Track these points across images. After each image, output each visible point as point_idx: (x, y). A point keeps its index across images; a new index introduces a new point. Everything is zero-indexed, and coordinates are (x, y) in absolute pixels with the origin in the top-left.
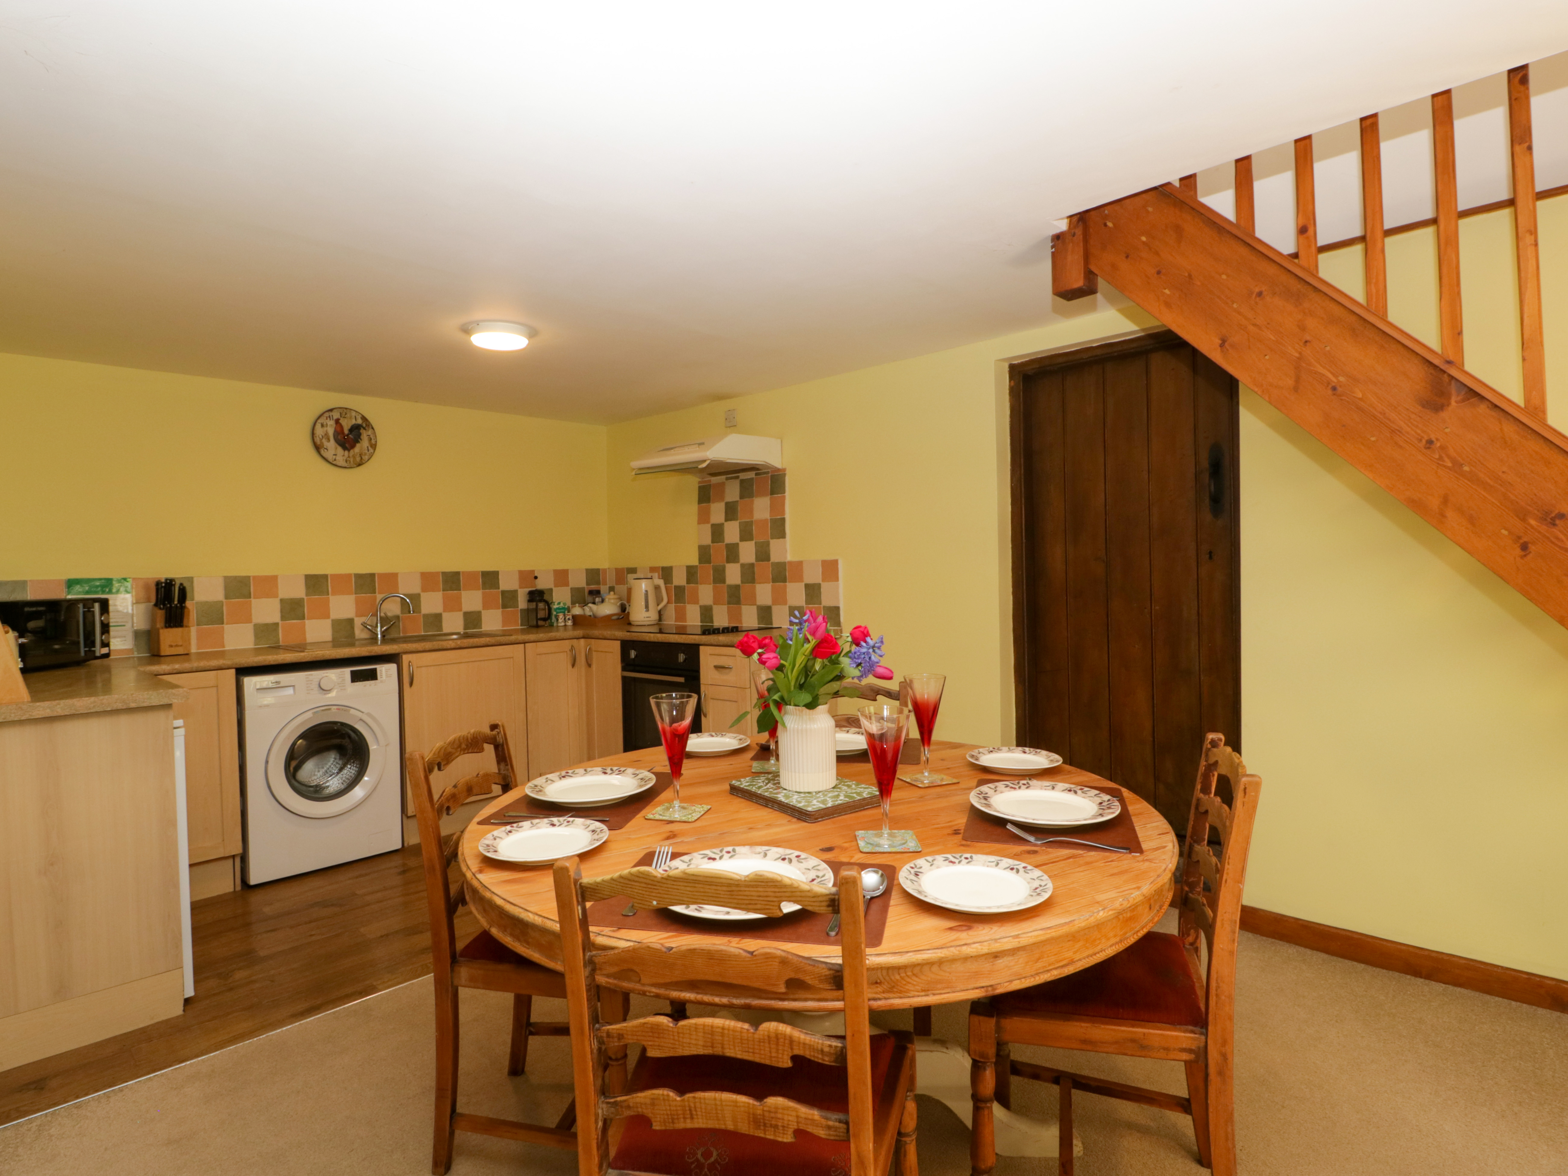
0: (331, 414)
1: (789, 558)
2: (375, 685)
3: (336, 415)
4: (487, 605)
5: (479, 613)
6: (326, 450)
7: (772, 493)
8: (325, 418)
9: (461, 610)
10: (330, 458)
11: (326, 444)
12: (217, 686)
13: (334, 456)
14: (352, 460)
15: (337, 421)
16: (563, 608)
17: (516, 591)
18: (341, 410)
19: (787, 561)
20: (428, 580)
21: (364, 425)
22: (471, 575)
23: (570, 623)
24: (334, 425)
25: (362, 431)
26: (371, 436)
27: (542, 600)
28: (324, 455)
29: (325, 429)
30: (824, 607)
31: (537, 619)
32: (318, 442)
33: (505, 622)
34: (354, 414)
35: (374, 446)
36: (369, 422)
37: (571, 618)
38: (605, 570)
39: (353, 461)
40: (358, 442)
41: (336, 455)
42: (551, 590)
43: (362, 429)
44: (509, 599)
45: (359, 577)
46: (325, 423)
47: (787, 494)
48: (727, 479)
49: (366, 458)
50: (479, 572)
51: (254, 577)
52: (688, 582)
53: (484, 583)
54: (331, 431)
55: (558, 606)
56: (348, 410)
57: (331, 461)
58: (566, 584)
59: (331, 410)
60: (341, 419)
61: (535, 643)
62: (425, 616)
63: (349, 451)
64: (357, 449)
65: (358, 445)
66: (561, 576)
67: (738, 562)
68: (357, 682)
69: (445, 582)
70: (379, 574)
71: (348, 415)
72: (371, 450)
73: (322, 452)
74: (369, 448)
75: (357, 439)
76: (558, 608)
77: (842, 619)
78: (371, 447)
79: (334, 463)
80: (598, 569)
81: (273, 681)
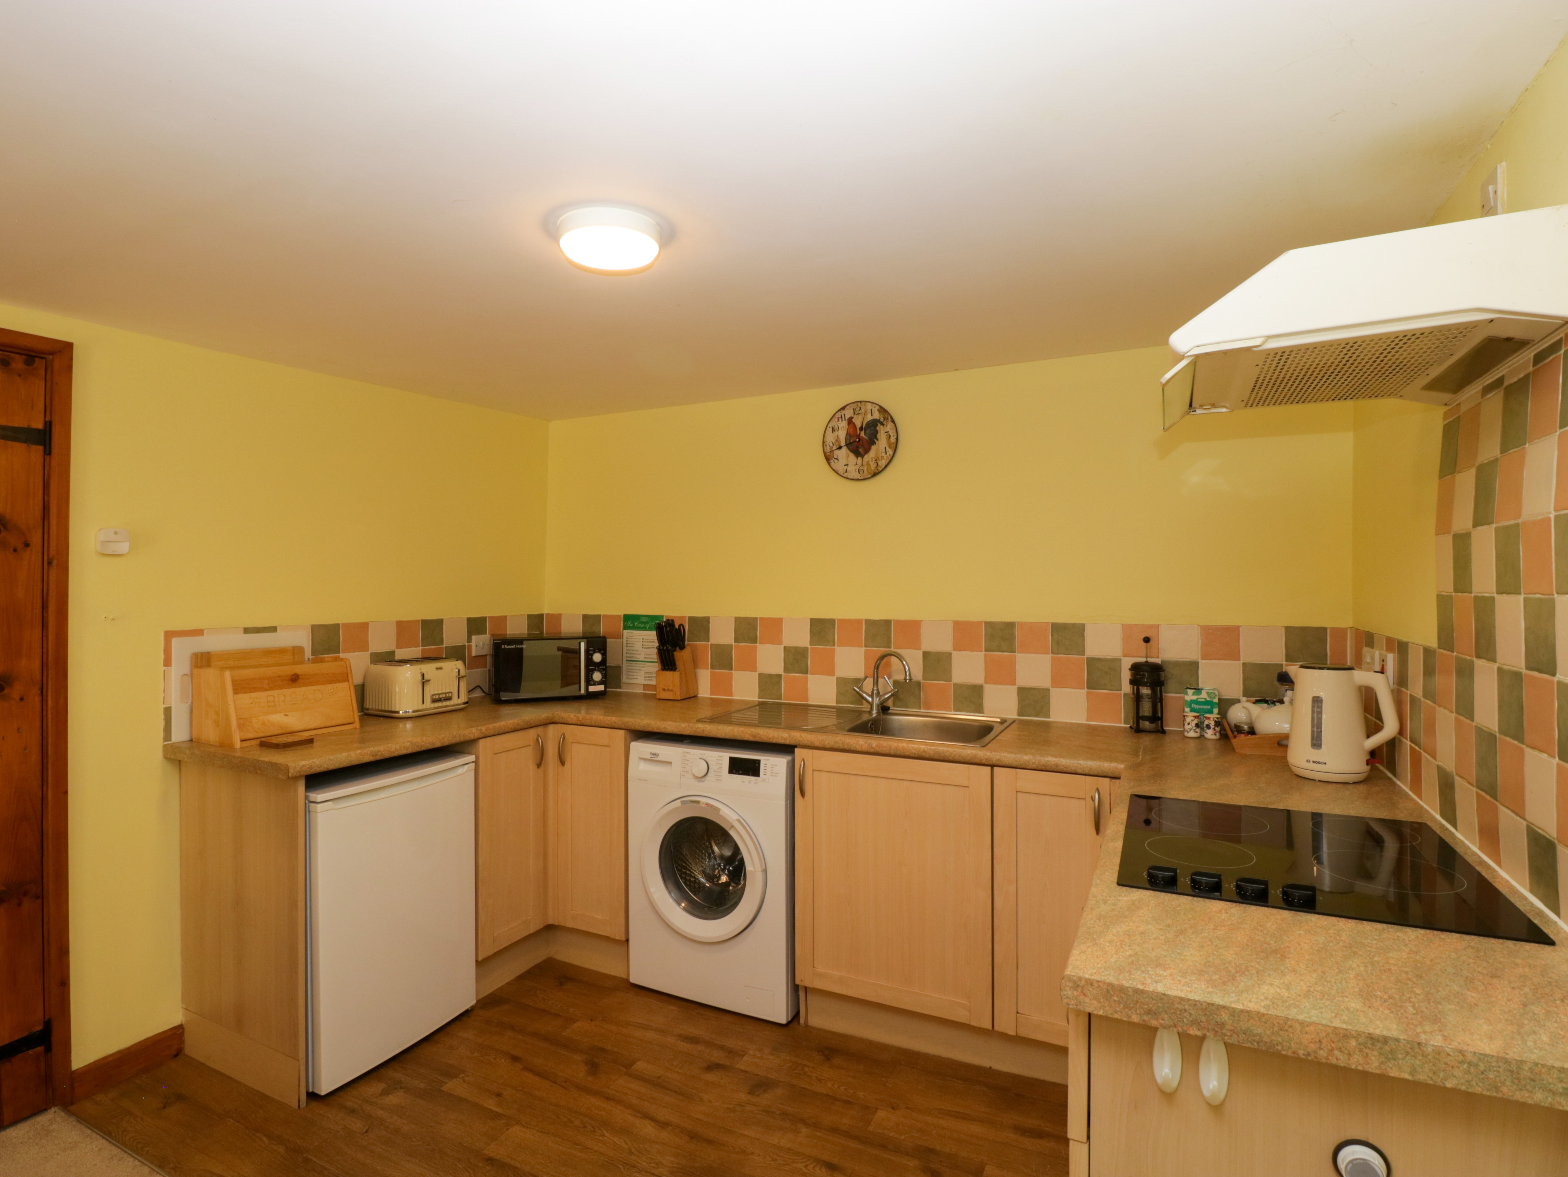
0: (843, 412)
2: (756, 783)
3: (848, 413)
4: (1058, 680)
5: (1047, 691)
6: (836, 461)
8: (837, 420)
9: (1013, 683)
10: (841, 469)
11: (837, 453)
13: (846, 467)
14: (865, 468)
15: (850, 421)
16: (1206, 703)
17: (1117, 661)
18: (855, 406)
20: (963, 631)
21: (882, 420)
22: (1033, 628)
23: (1210, 734)
24: (847, 427)
25: (880, 428)
26: (890, 433)
27: (1160, 684)
28: (834, 467)
29: (836, 433)
32: (828, 453)
33: (1091, 712)
34: (869, 406)
35: (895, 447)
36: (889, 414)
37: (1212, 726)
38: (1340, 633)
39: (868, 470)
40: (874, 443)
41: (847, 465)
42: (1191, 666)
43: (879, 424)
44: (1102, 671)
45: (871, 623)
46: (836, 427)
48: (1484, 392)
49: (883, 463)
50: (1048, 623)
51: (761, 619)
52: (1426, 691)
53: (1056, 643)
54: (842, 435)
55: (1194, 698)
56: (863, 403)
57: (842, 474)
58: (1234, 655)
59: (843, 408)
60: (855, 416)
62: (957, 686)
63: (862, 457)
64: (872, 454)
65: (873, 448)
66: (1224, 639)
67: (1494, 659)
68: (735, 774)
69: (990, 637)
70: (897, 622)
71: (863, 410)
72: (890, 452)
73: (832, 464)
74: (887, 448)
75: (873, 439)
76: (1192, 701)
78: (891, 447)
79: (845, 475)
80: (1324, 630)
81: (653, 752)
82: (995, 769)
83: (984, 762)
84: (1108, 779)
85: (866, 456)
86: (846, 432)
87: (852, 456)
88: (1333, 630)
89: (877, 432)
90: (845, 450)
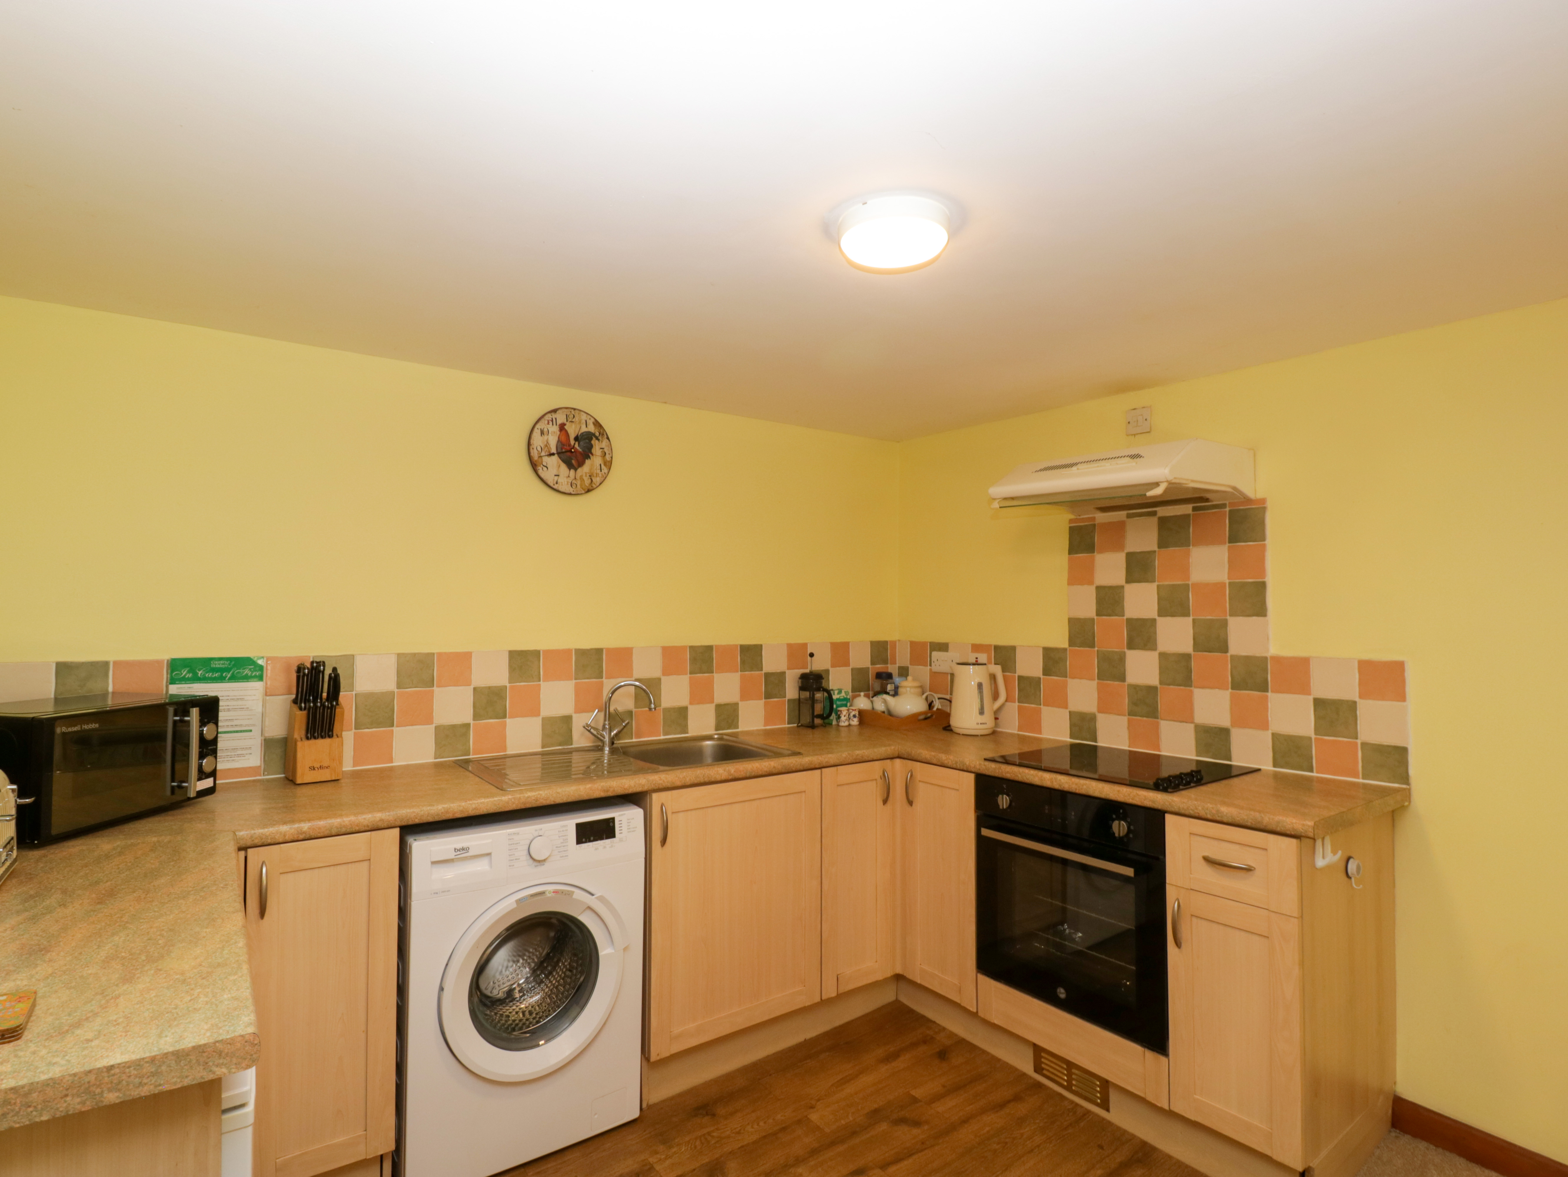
0: (554, 416)
1: (1277, 651)
2: (612, 847)
3: (561, 418)
4: (745, 695)
5: (736, 705)
6: (545, 469)
7: (1235, 538)
8: (546, 422)
9: (712, 702)
10: (551, 480)
11: (547, 460)
12: (370, 860)
13: (556, 478)
14: (579, 483)
15: (562, 427)
16: (845, 699)
17: (783, 674)
18: (567, 412)
19: (1266, 655)
20: (671, 658)
21: (597, 434)
22: (726, 650)
23: (855, 722)
24: (558, 433)
25: (594, 442)
26: (606, 450)
27: (820, 688)
28: (542, 475)
29: (545, 437)
30: (1365, 744)
31: (814, 716)
32: (535, 457)
33: (768, 718)
34: (584, 417)
35: (609, 464)
36: (604, 430)
37: (857, 716)
38: (894, 643)
39: (581, 485)
40: (588, 457)
41: (558, 476)
42: (827, 671)
43: (594, 438)
44: (774, 683)
45: (582, 653)
46: (545, 430)
47: (1270, 542)
48: (1133, 515)
49: (597, 480)
50: (736, 646)
51: (440, 654)
52: (1047, 671)
53: (743, 662)
54: (553, 441)
55: (838, 697)
56: (577, 411)
57: (551, 485)
58: (846, 664)
59: (555, 411)
60: (568, 424)
61: (836, 768)
62: (667, 709)
63: (576, 470)
65: (588, 462)
66: (840, 651)
67: (1153, 649)
68: (585, 842)
69: (693, 660)
70: (608, 650)
71: (576, 419)
72: (605, 470)
73: (540, 472)
74: (602, 466)
75: (587, 454)
76: (839, 700)
77: (1415, 770)
78: (605, 465)
79: (556, 487)
80: (886, 642)
81: (459, 846)
85: (579, 470)
86: (557, 439)
87: (564, 467)
88: (890, 641)
89: (592, 446)
90: (555, 458)
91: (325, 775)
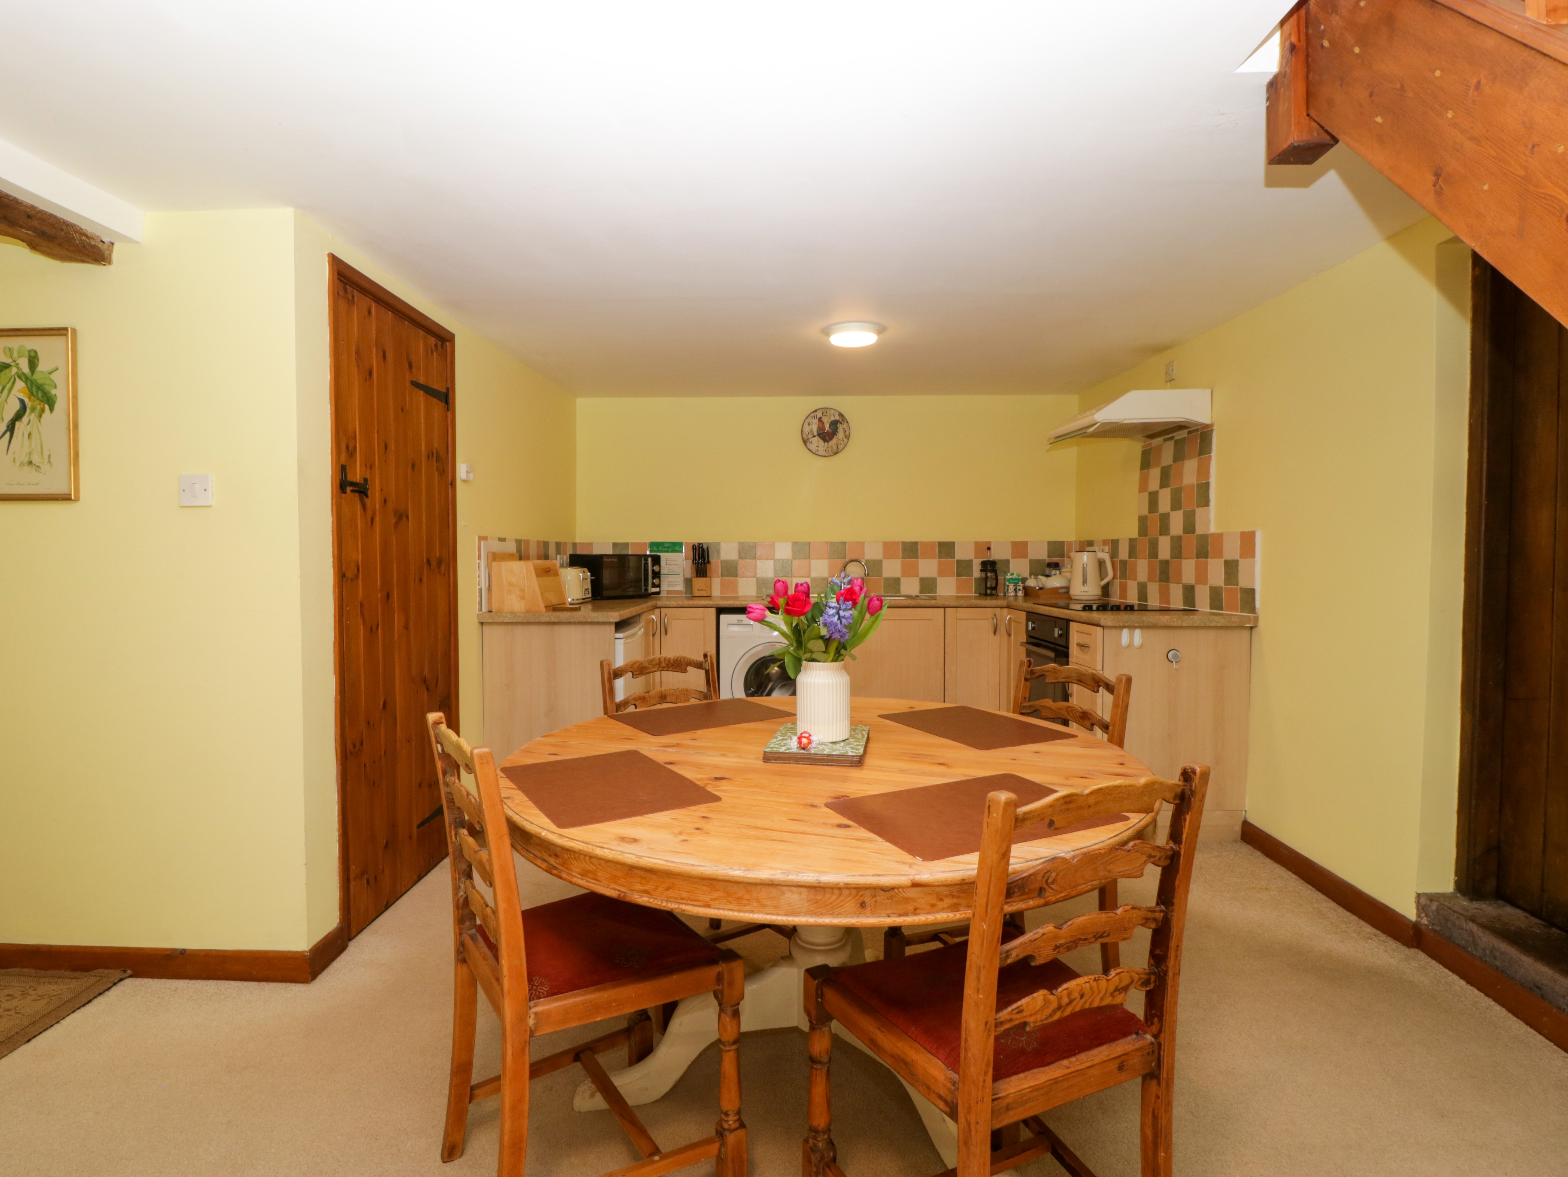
0: (815, 414)
1: (1213, 529)
3: (819, 414)
4: (942, 572)
5: (936, 578)
6: (810, 444)
7: (1201, 453)
8: (811, 418)
9: (917, 576)
10: (814, 449)
11: (811, 439)
12: (704, 619)
13: (817, 448)
14: (830, 450)
15: (820, 420)
16: (1016, 579)
17: (971, 561)
18: (823, 410)
19: (1209, 533)
20: (889, 548)
21: (841, 420)
22: (928, 545)
23: (1020, 594)
25: (839, 425)
26: (846, 429)
27: (995, 571)
28: (809, 448)
29: (811, 426)
30: (1241, 589)
31: (987, 588)
32: (805, 438)
33: (958, 589)
34: (833, 412)
35: (848, 437)
36: (845, 417)
37: (1021, 589)
39: (832, 451)
42: (1007, 562)
44: (963, 568)
45: (833, 544)
46: (811, 422)
47: (1214, 454)
48: (1165, 440)
49: (841, 447)
50: (936, 542)
51: (758, 542)
52: (1130, 557)
53: (940, 552)
54: (815, 428)
55: (1011, 577)
57: (815, 452)
58: (1025, 556)
59: (816, 411)
60: (823, 417)
61: (955, 609)
62: (887, 579)
63: (828, 442)
64: (834, 441)
66: (1020, 548)
67: (1168, 534)
69: (904, 551)
70: (850, 541)
71: (828, 414)
72: (845, 440)
73: (808, 446)
74: (844, 438)
76: (1010, 579)
77: (1258, 604)
78: (846, 437)
79: (817, 453)
80: (1063, 542)
81: (739, 619)
82: (946, 609)
83: (941, 606)
84: (999, 609)
85: (830, 442)
86: (817, 426)
87: (821, 442)
88: (1067, 542)
89: (837, 428)
90: (817, 438)
91: (704, 594)
